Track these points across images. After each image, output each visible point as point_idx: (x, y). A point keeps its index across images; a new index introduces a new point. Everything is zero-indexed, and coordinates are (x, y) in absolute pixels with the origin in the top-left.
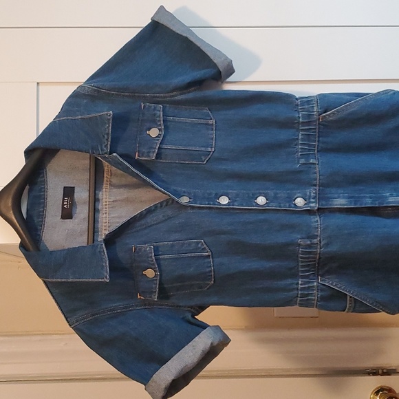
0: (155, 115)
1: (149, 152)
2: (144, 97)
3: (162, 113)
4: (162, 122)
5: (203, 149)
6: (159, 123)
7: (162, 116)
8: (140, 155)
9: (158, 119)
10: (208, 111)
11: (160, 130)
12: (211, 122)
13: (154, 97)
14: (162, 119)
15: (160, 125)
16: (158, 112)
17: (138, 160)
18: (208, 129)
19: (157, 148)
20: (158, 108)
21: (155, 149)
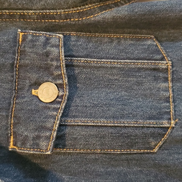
0: (47, 54)
1: (38, 137)
2: (23, 16)
3: (62, 50)
4: (64, 70)
5: (152, 123)
6: (57, 73)
7: (62, 57)
8: (19, 144)
9: (55, 63)
10: (156, 43)
11: (60, 86)
12: (162, 65)
13: (44, 17)
14: (63, 64)
15: (60, 77)
16: (54, 50)
17: (14, 152)
18: (156, 79)
19: (56, 127)
20: (53, 41)
21: (51, 130)
